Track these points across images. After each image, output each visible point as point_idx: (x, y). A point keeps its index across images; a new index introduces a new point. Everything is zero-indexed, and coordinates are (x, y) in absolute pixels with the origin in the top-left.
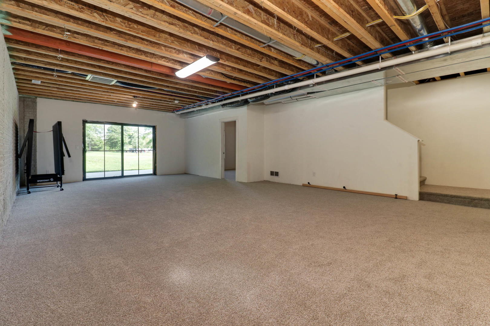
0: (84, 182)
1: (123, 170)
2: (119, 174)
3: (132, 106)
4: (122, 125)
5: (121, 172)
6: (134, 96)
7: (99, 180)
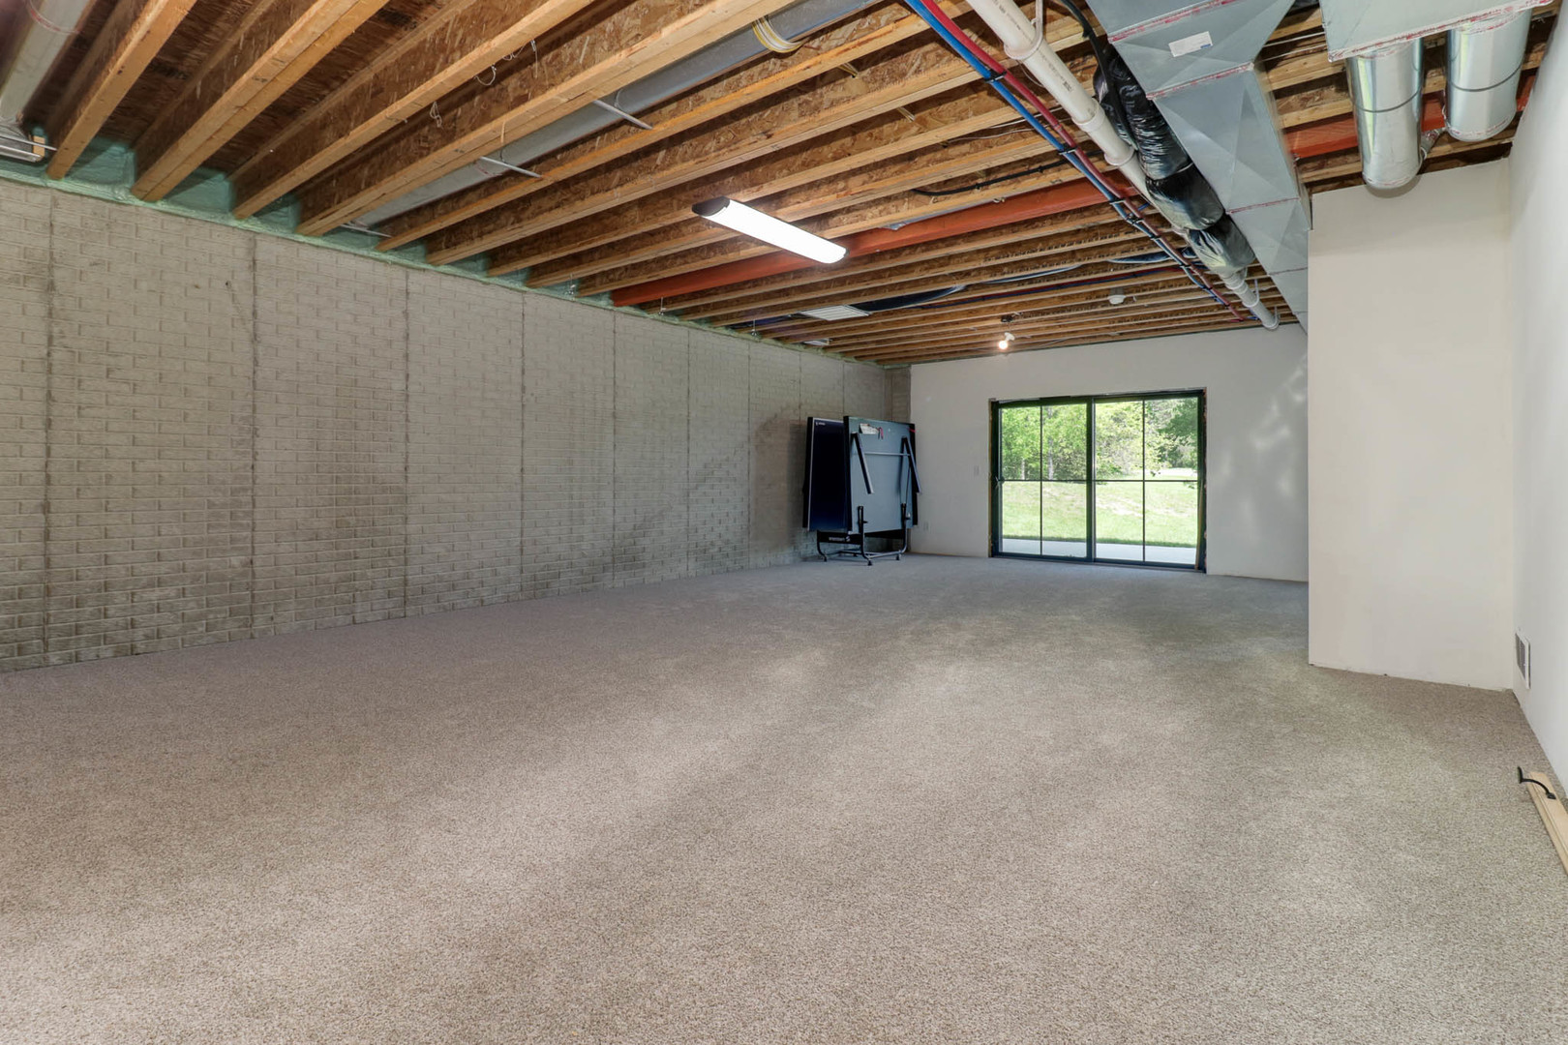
0: (992, 559)
1: (1090, 540)
2: (1080, 551)
3: (996, 348)
4: (1090, 400)
5: (1083, 546)
6: (1002, 318)
7: (1028, 562)
